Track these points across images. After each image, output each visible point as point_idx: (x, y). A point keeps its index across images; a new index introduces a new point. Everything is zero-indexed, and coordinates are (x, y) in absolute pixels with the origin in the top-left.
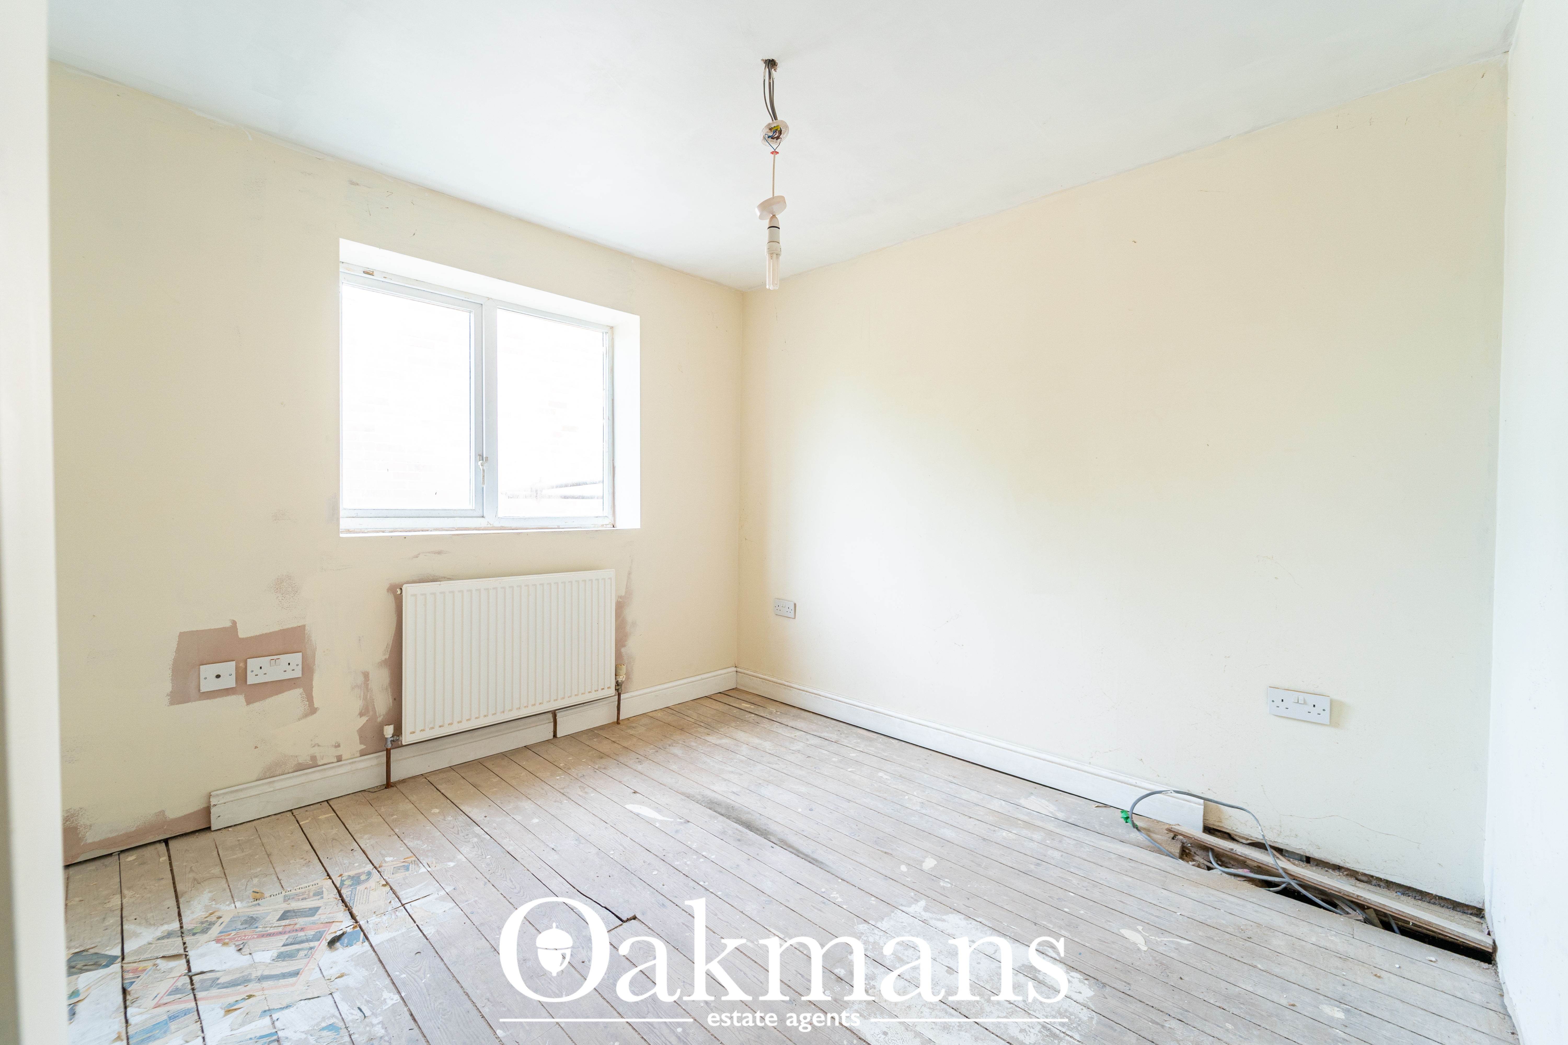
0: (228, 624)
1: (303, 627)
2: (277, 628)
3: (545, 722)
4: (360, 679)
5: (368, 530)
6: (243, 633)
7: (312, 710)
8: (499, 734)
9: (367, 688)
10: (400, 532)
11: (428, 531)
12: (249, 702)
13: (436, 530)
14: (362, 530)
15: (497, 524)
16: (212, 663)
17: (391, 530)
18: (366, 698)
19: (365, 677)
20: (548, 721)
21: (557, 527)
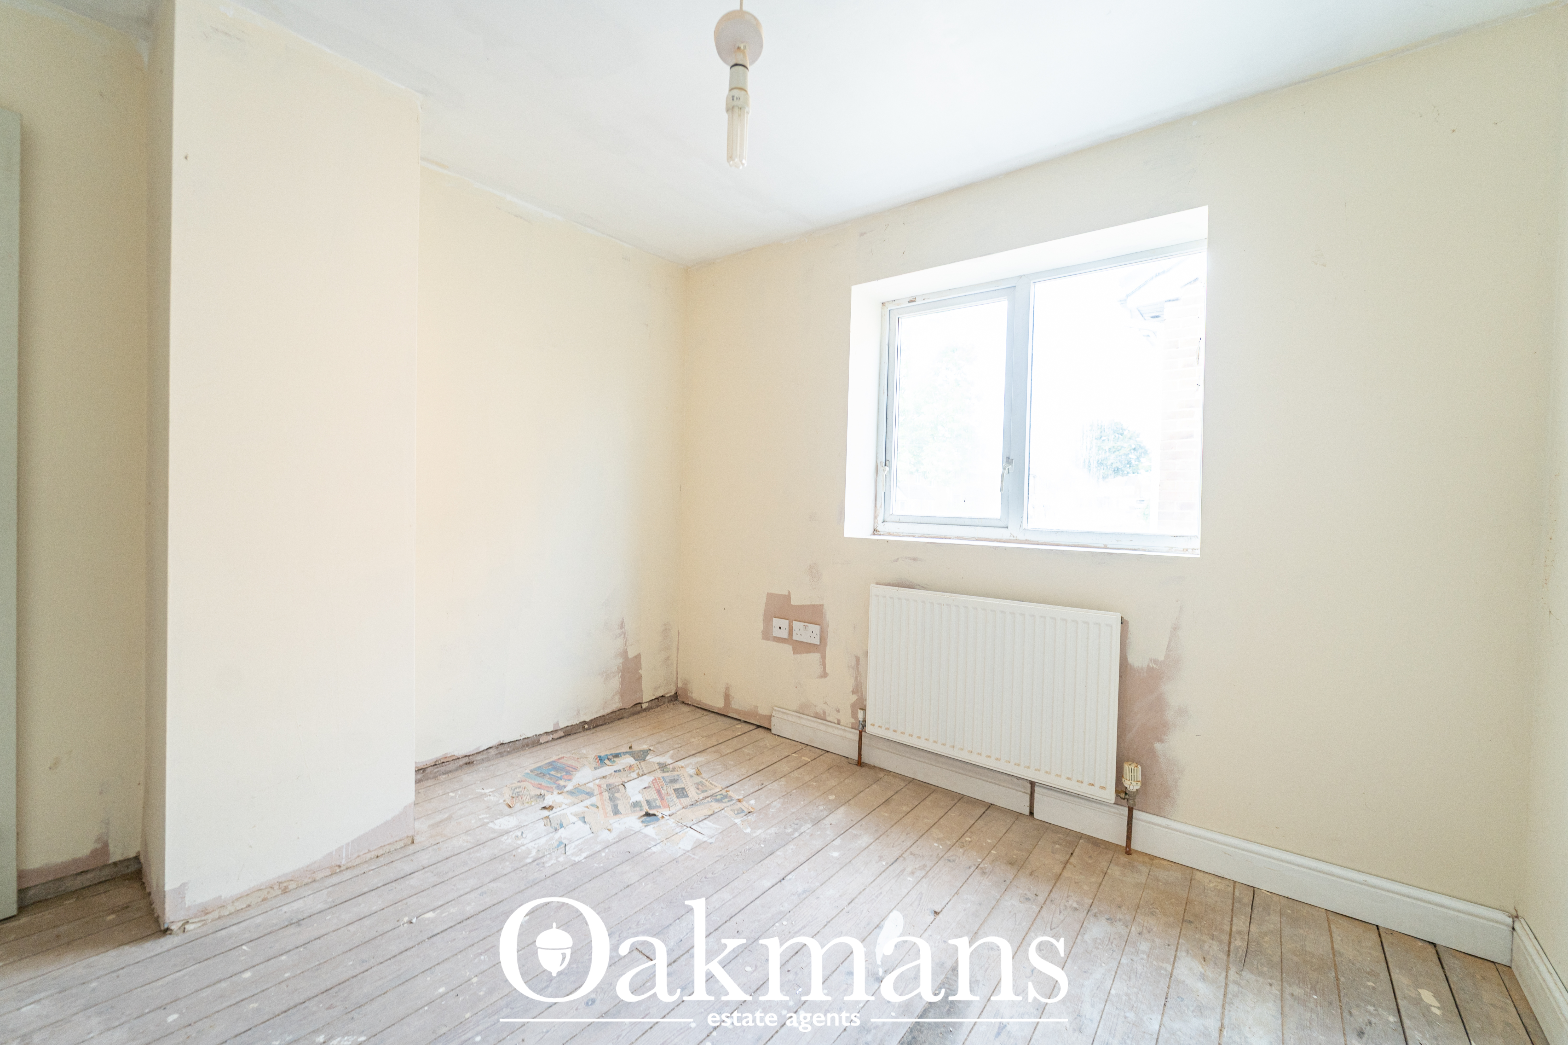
0: (787, 593)
1: (822, 606)
2: (808, 603)
3: (1019, 789)
4: (854, 662)
5: (903, 534)
6: (795, 601)
7: (825, 675)
8: (961, 771)
9: (858, 671)
10: (927, 537)
11: (950, 539)
12: (795, 653)
13: (958, 538)
14: (899, 534)
15: (1021, 537)
16: (779, 618)
17: (920, 535)
18: (857, 679)
19: (857, 661)
20: (1023, 791)
21: (1103, 546)
